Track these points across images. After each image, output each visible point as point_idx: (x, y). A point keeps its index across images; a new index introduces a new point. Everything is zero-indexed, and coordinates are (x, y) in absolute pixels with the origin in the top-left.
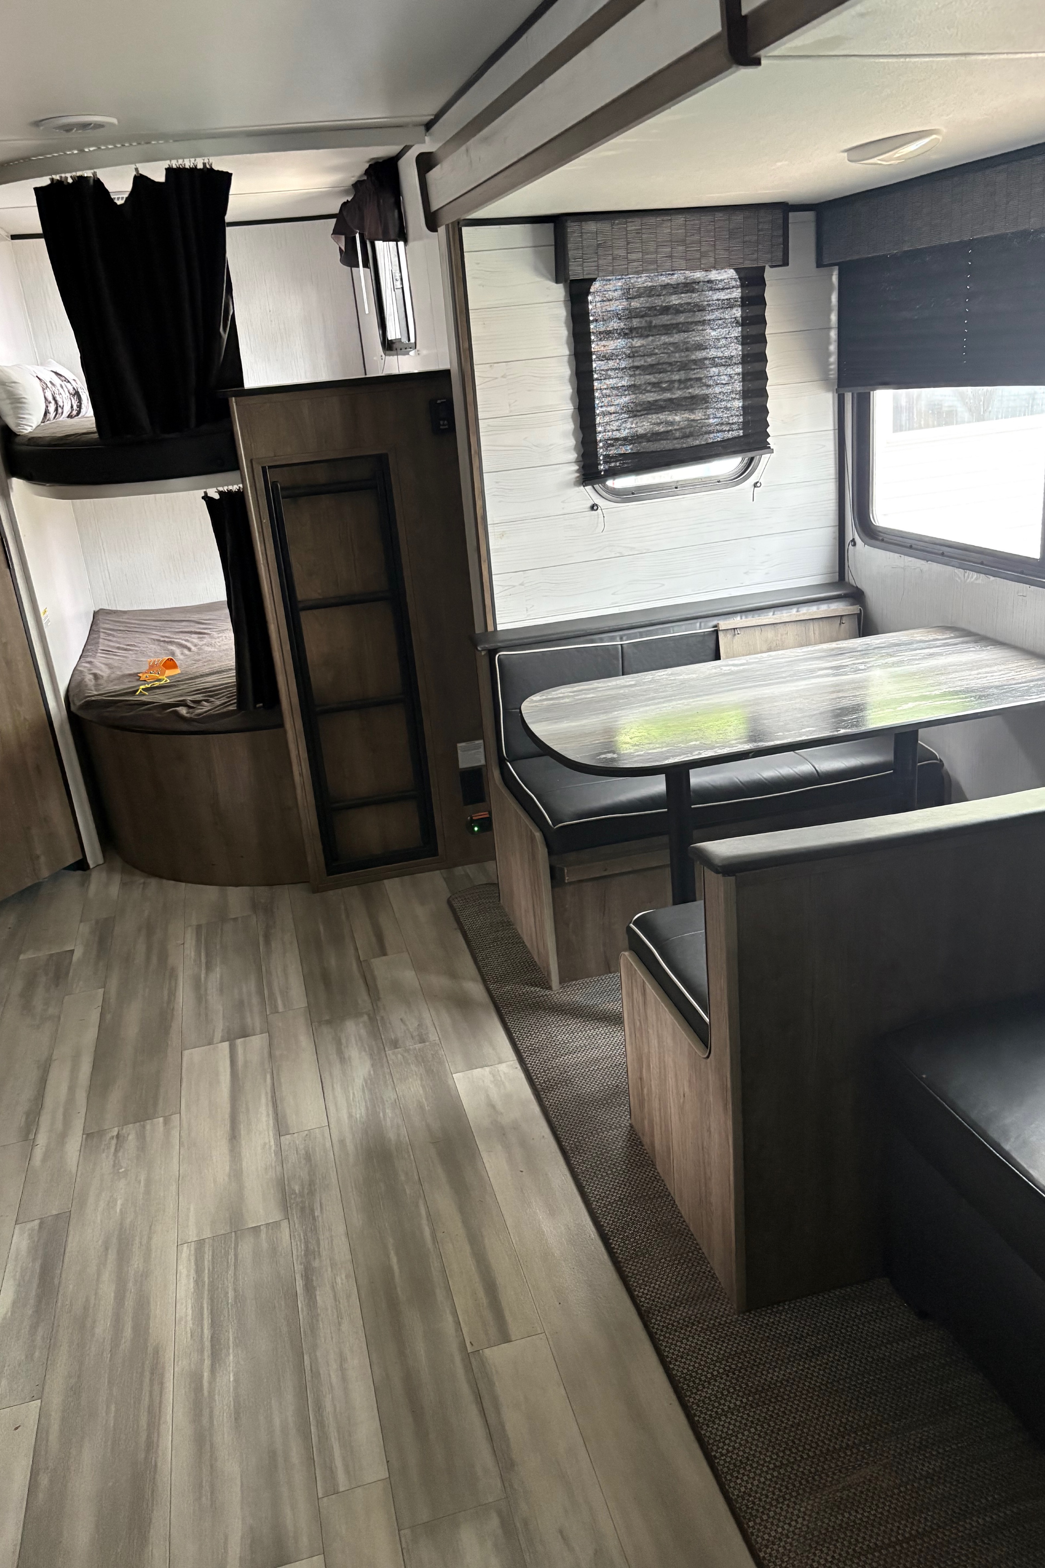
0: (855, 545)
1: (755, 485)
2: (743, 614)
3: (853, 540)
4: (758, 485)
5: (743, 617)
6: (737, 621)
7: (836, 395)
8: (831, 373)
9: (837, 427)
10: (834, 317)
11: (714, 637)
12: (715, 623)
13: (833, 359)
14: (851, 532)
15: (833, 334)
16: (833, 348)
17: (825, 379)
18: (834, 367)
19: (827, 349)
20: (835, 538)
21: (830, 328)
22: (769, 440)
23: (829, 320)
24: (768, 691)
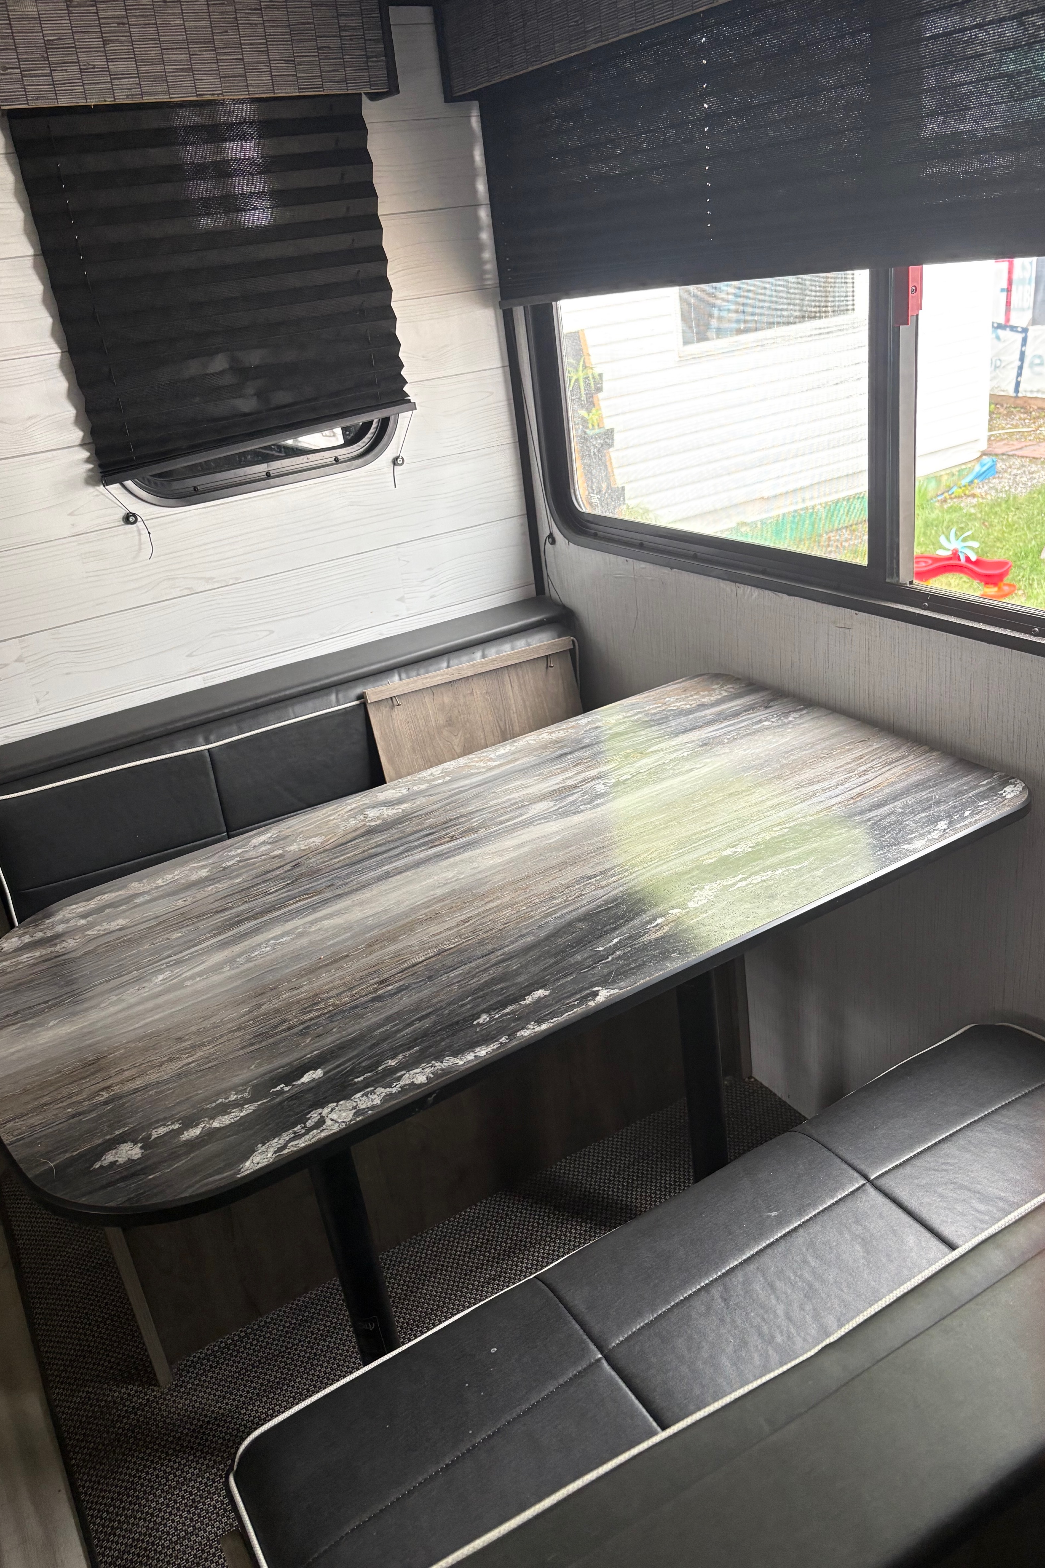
0: (553, 542)
1: (395, 462)
2: (402, 670)
3: (551, 536)
4: (400, 461)
5: (404, 676)
6: (395, 684)
7: (500, 312)
8: (487, 276)
9: (507, 364)
10: (481, 187)
11: (362, 712)
12: (358, 691)
13: (488, 255)
14: (547, 523)
15: (484, 214)
16: (486, 236)
17: (480, 288)
18: (490, 267)
19: (478, 239)
20: (523, 534)
21: (477, 205)
22: (406, 389)
23: (475, 191)
24: (450, 875)
